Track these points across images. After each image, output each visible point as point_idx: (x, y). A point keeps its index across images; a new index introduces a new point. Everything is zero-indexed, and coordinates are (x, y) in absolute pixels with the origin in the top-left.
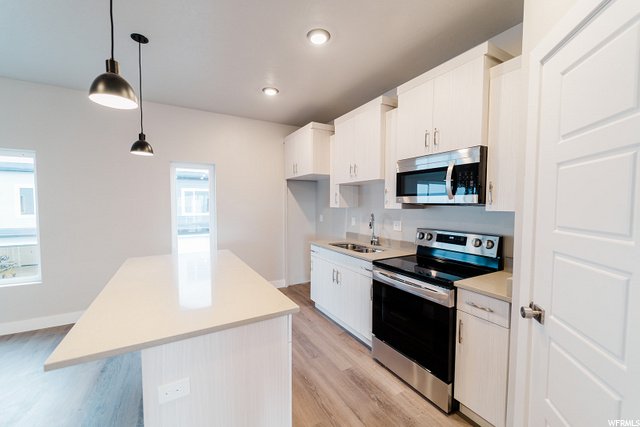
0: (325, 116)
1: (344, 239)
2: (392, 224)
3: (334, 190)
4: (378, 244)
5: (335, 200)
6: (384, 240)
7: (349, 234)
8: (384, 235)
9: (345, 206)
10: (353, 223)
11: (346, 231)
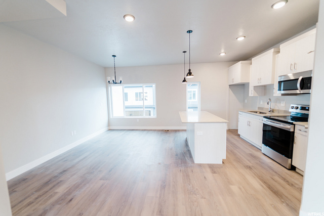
0: (247, 57)
1: (256, 110)
2: (280, 103)
3: (251, 89)
4: (273, 112)
5: (252, 92)
6: (276, 110)
7: (259, 108)
8: (276, 108)
9: (257, 95)
10: (261, 103)
11: (258, 106)
